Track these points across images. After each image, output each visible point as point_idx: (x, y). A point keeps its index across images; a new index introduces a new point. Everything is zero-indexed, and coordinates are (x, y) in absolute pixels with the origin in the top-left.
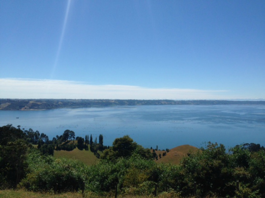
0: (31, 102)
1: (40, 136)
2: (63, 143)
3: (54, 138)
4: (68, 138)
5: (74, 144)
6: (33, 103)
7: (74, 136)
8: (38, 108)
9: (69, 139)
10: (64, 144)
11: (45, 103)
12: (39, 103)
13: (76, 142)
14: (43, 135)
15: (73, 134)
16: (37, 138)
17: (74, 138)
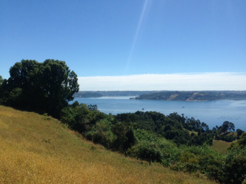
0: (195, 94)
1: (201, 125)
2: (223, 133)
3: (214, 128)
4: (227, 129)
5: (234, 136)
6: (196, 95)
7: (234, 128)
8: (201, 99)
9: (228, 131)
10: (223, 135)
11: (208, 94)
12: (202, 95)
13: (236, 134)
14: (204, 124)
15: (232, 125)
16: (198, 126)
17: (234, 130)
